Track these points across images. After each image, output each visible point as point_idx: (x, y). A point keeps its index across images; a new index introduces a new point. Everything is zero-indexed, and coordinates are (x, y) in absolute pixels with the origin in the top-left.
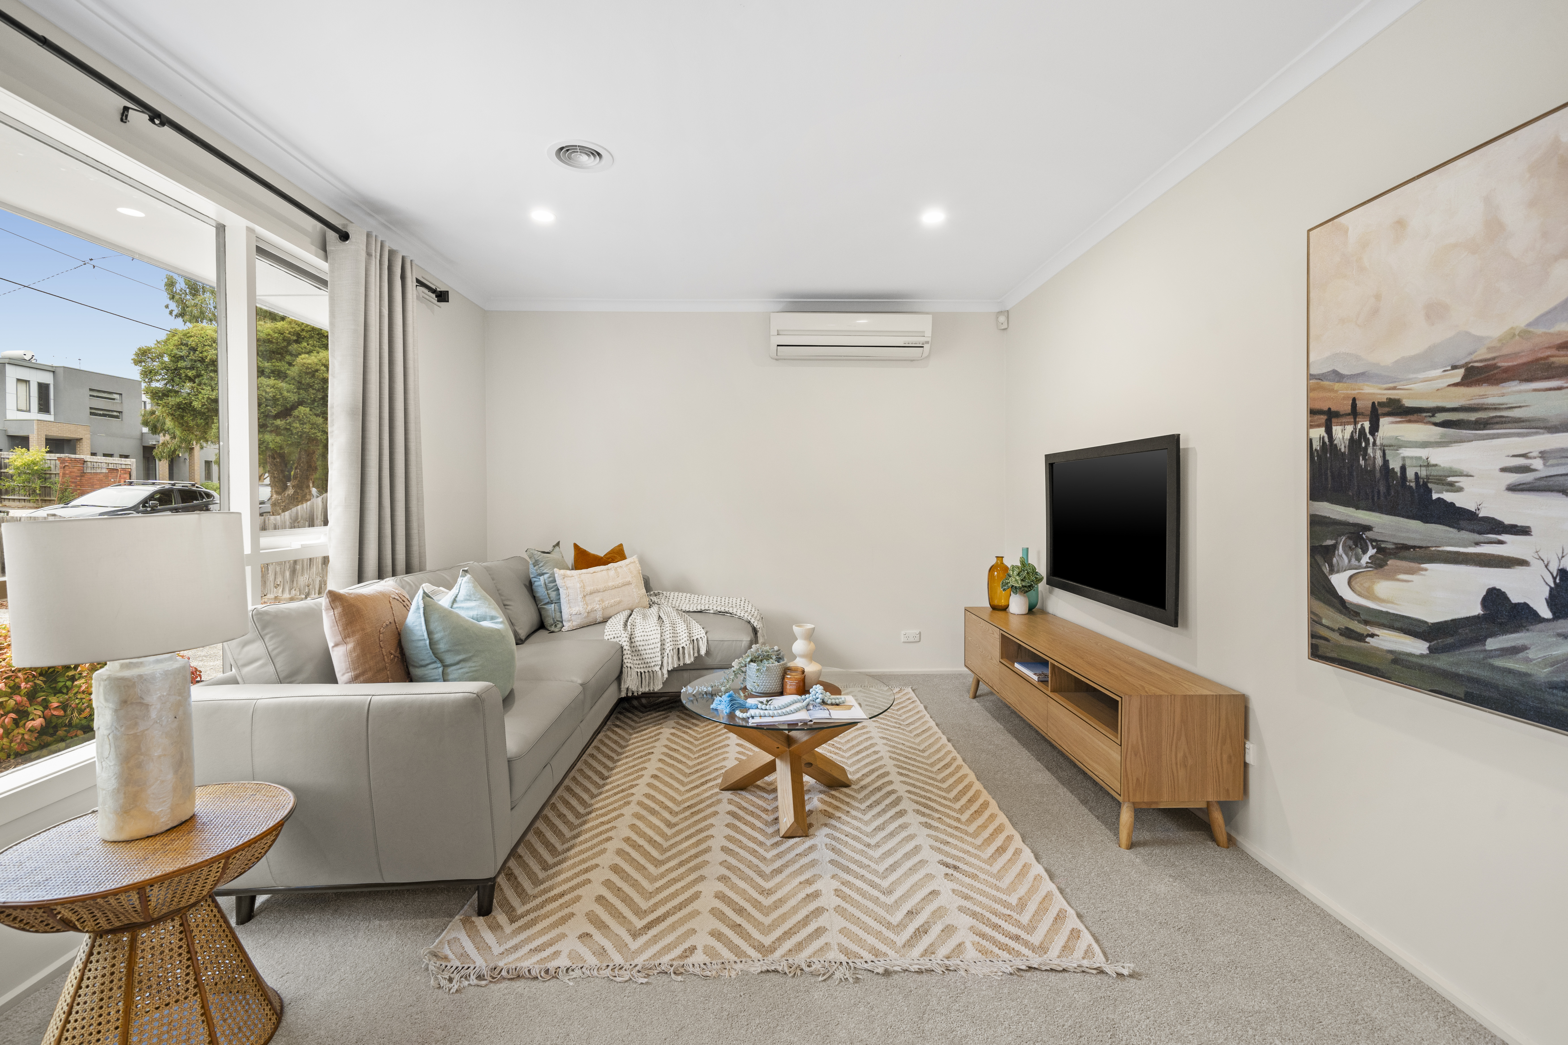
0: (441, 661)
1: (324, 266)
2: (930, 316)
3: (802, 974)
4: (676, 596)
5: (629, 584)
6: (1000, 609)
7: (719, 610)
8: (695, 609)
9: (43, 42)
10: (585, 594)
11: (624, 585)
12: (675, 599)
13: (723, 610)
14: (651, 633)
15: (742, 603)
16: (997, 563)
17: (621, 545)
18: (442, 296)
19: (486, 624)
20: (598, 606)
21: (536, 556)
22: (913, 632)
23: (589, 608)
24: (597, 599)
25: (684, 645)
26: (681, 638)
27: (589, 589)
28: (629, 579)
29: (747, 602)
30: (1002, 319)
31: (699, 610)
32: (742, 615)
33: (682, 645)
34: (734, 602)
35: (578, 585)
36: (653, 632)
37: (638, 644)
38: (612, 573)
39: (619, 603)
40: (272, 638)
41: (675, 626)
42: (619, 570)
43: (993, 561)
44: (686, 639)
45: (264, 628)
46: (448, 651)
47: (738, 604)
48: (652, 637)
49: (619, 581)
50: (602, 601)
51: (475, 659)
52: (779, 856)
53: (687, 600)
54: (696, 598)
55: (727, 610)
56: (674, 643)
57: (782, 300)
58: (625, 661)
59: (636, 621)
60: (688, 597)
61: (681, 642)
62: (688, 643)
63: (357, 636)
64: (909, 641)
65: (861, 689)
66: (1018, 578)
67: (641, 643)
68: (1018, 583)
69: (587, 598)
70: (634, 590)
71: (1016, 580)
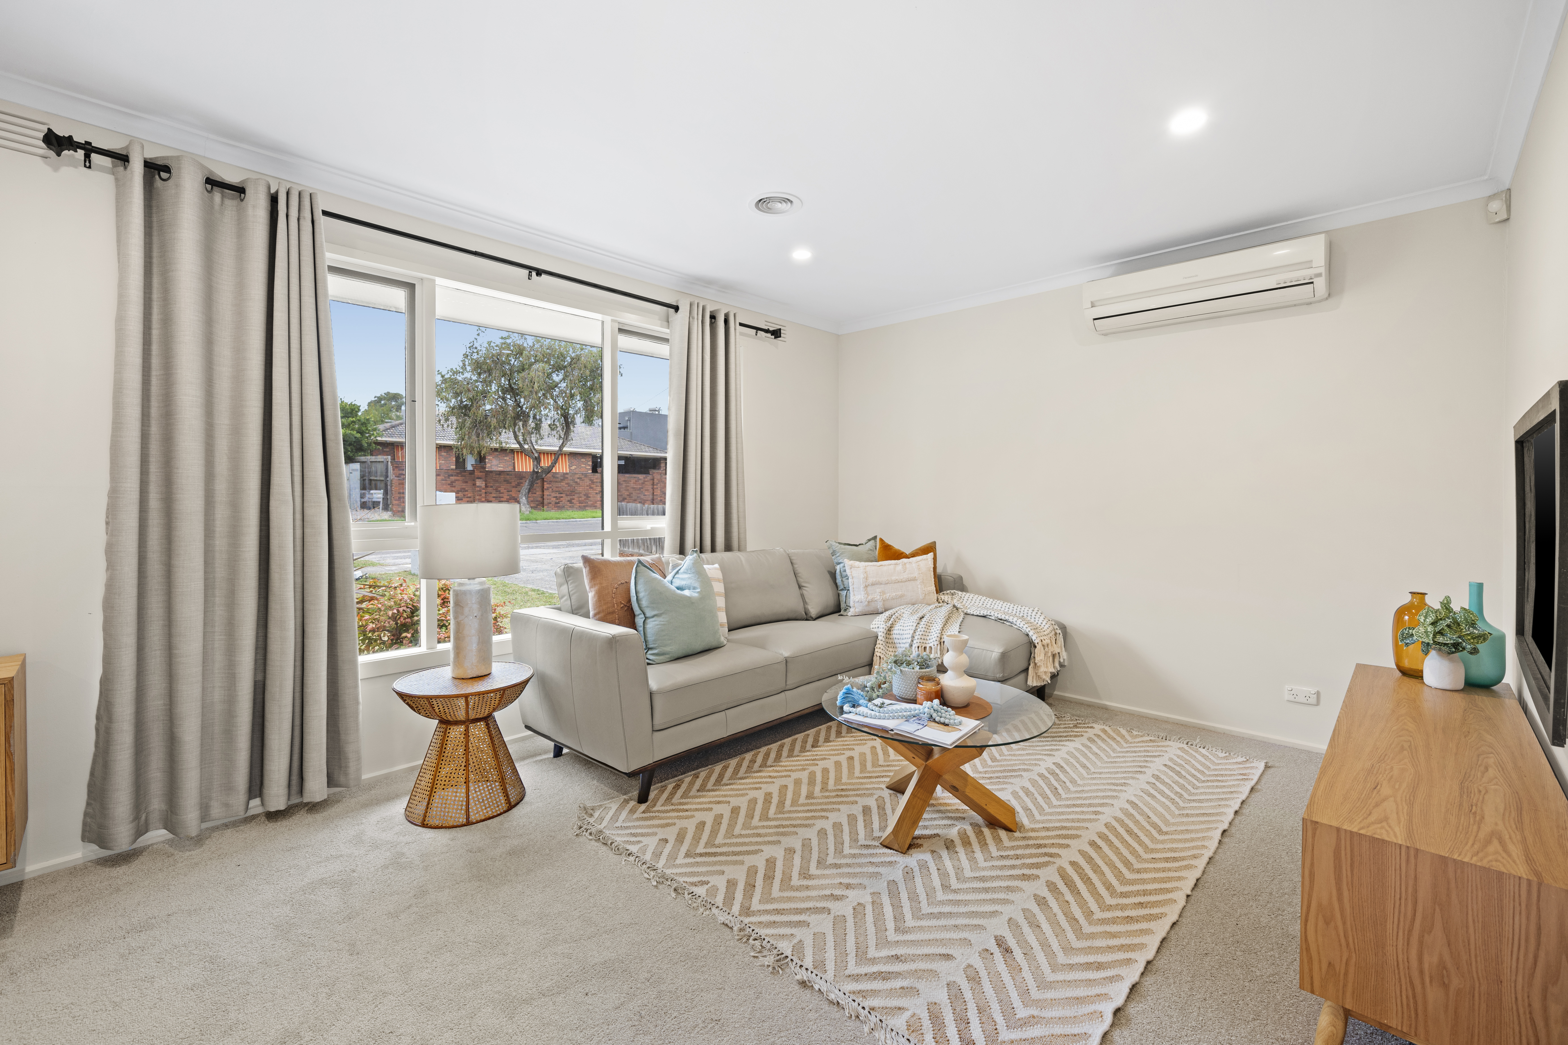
0: (644, 614)
1: (668, 331)
2: (1322, 237)
3: (746, 942)
4: (971, 598)
5: (914, 579)
6: (1414, 675)
7: (1000, 617)
8: (978, 614)
9: (475, 253)
10: (867, 584)
11: (909, 580)
12: (970, 600)
13: (1003, 617)
14: (906, 628)
15: (1034, 613)
16: (1411, 603)
17: (935, 543)
18: (776, 334)
19: (687, 593)
20: (878, 597)
21: (834, 547)
22: (1307, 690)
23: (870, 598)
24: (878, 590)
25: (931, 645)
26: (931, 637)
27: (871, 580)
28: (916, 575)
29: (1039, 613)
30: (1496, 205)
31: (982, 614)
32: (1021, 626)
33: (930, 645)
34: (1026, 611)
35: (862, 576)
36: (909, 628)
37: (894, 636)
38: (899, 568)
39: (901, 596)
40: (571, 583)
41: (931, 625)
42: (908, 566)
43: (1407, 599)
44: (934, 639)
45: (568, 577)
46: (647, 607)
47: (1030, 614)
48: (906, 632)
49: (905, 576)
50: (883, 593)
51: (664, 616)
52: (854, 856)
53: (981, 603)
54: (990, 602)
55: (1007, 618)
56: (922, 641)
57: (1108, 263)
58: (876, 650)
59: (904, 615)
60: (982, 600)
61: (929, 641)
62: (936, 643)
63: (597, 588)
64: (1296, 700)
65: (1185, 746)
66: (1430, 629)
67: (897, 636)
68: (1428, 636)
69: (869, 588)
70: (919, 586)
71: (1426, 632)
